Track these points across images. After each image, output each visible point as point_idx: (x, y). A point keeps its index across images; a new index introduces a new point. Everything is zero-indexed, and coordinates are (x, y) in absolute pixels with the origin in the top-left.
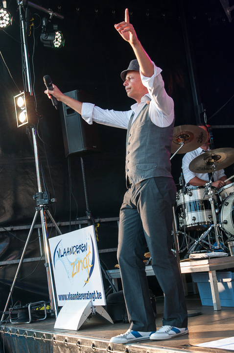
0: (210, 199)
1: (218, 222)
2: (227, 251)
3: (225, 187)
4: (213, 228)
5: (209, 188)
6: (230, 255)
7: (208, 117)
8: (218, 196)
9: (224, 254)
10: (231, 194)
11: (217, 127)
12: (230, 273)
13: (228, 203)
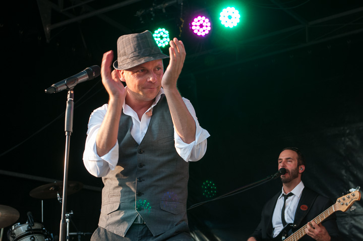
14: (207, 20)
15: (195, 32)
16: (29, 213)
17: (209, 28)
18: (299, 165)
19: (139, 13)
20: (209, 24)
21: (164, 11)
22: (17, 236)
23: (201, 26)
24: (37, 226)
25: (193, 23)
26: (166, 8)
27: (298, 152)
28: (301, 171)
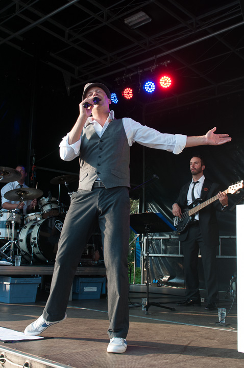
0: (13, 222)
1: (15, 240)
2: (13, 262)
3: (30, 215)
4: (10, 243)
5: (14, 214)
6: (14, 265)
7: (36, 160)
8: (23, 220)
9: (10, 263)
10: (31, 221)
11: (41, 168)
12: (10, 278)
13: (26, 227)
14: (153, 84)
15: (147, 90)
16: (49, 192)
17: (154, 88)
18: (202, 165)
19: (117, 79)
20: (154, 86)
21: (130, 78)
22: (43, 204)
23: (150, 87)
24: (53, 199)
25: (146, 86)
26: (132, 77)
27: (201, 158)
28: (203, 169)
